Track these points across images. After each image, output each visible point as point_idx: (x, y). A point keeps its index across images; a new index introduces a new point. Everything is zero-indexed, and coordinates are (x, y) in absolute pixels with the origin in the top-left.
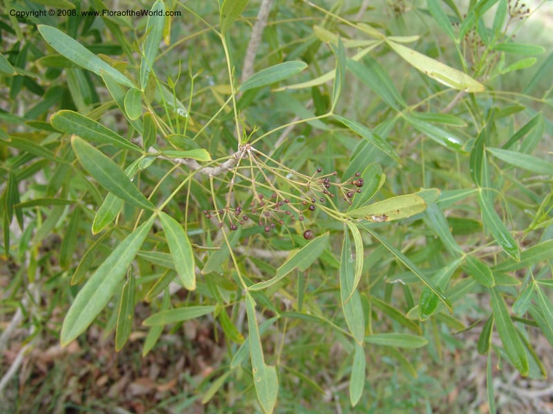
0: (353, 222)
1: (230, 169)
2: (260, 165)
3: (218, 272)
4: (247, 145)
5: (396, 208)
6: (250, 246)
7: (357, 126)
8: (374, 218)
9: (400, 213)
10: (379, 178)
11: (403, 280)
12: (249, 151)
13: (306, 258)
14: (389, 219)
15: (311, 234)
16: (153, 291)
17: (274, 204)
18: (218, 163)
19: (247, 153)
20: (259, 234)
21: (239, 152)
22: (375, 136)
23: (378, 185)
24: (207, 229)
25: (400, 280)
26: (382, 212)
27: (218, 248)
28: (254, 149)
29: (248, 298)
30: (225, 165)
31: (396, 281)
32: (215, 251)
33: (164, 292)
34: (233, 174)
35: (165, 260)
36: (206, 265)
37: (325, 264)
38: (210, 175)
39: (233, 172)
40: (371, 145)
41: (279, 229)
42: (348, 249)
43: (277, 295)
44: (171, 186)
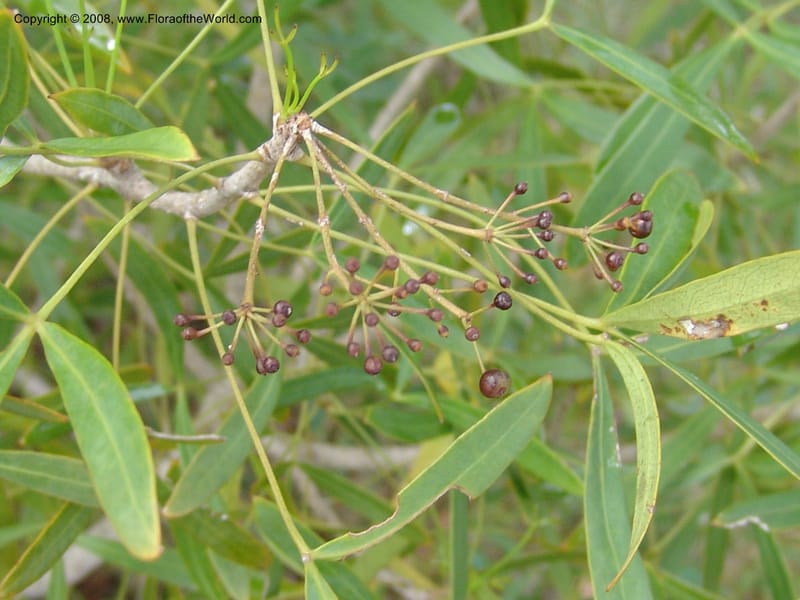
0: (625, 344)
1: (248, 195)
2: (343, 181)
3: (213, 513)
4: (302, 118)
5: (759, 296)
6: (304, 434)
7: (624, 57)
8: (689, 327)
9: (771, 307)
10: (692, 213)
11: (765, 519)
12: (307, 135)
13: (485, 455)
14: (736, 330)
15: (502, 382)
16: (18, 573)
17: (387, 291)
18: (211, 178)
19: (300, 141)
20: (330, 397)
21: (276, 139)
22: (679, 84)
23: (691, 232)
24: (174, 382)
25: (755, 520)
26: (715, 307)
27: (214, 436)
28: (322, 130)
29: (312, 581)
30: (234, 182)
31: (742, 522)
32: (204, 448)
33: (47, 577)
34: (258, 210)
35: (54, 478)
36: (176, 490)
37: (528, 481)
38: (188, 216)
39: (260, 202)
40: (666, 111)
41: (391, 377)
42: (606, 427)
43: (386, 577)
44: (61, 263)
